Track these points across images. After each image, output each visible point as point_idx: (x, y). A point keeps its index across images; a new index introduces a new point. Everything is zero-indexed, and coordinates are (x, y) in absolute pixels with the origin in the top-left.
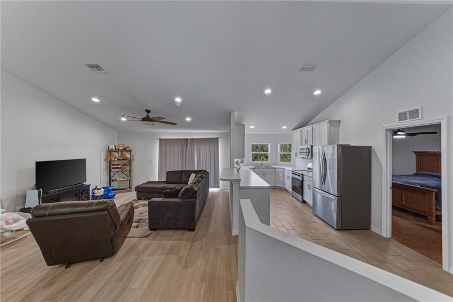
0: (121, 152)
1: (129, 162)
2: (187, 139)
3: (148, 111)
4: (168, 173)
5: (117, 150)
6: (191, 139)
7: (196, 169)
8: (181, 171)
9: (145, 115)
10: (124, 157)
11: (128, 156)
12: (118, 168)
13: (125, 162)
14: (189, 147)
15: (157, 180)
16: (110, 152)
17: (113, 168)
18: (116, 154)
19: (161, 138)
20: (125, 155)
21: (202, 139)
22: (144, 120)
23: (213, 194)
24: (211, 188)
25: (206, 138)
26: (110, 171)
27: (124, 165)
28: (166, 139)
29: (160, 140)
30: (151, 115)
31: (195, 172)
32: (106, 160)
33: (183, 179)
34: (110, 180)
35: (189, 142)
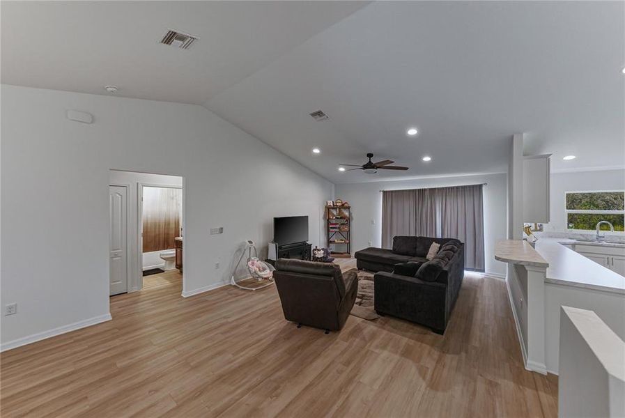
0: (339, 208)
1: (347, 221)
2: (425, 190)
3: (370, 155)
4: (396, 238)
5: (335, 207)
6: (430, 189)
7: (439, 236)
8: (415, 238)
9: (366, 161)
10: (343, 215)
11: (347, 214)
12: (335, 228)
13: (343, 221)
14: (427, 202)
15: (381, 247)
16: (328, 209)
17: (331, 228)
18: (334, 212)
19: (385, 190)
20: (343, 213)
21: (449, 188)
22: (365, 167)
23: (471, 280)
24: (468, 269)
25: (457, 187)
26: (328, 231)
27: (342, 224)
28: (392, 191)
29: (384, 192)
30: (374, 161)
31: (437, 241)
32: (324, 218)
33: (417, 249)
34: (329, 242)
35: (427, 194)
